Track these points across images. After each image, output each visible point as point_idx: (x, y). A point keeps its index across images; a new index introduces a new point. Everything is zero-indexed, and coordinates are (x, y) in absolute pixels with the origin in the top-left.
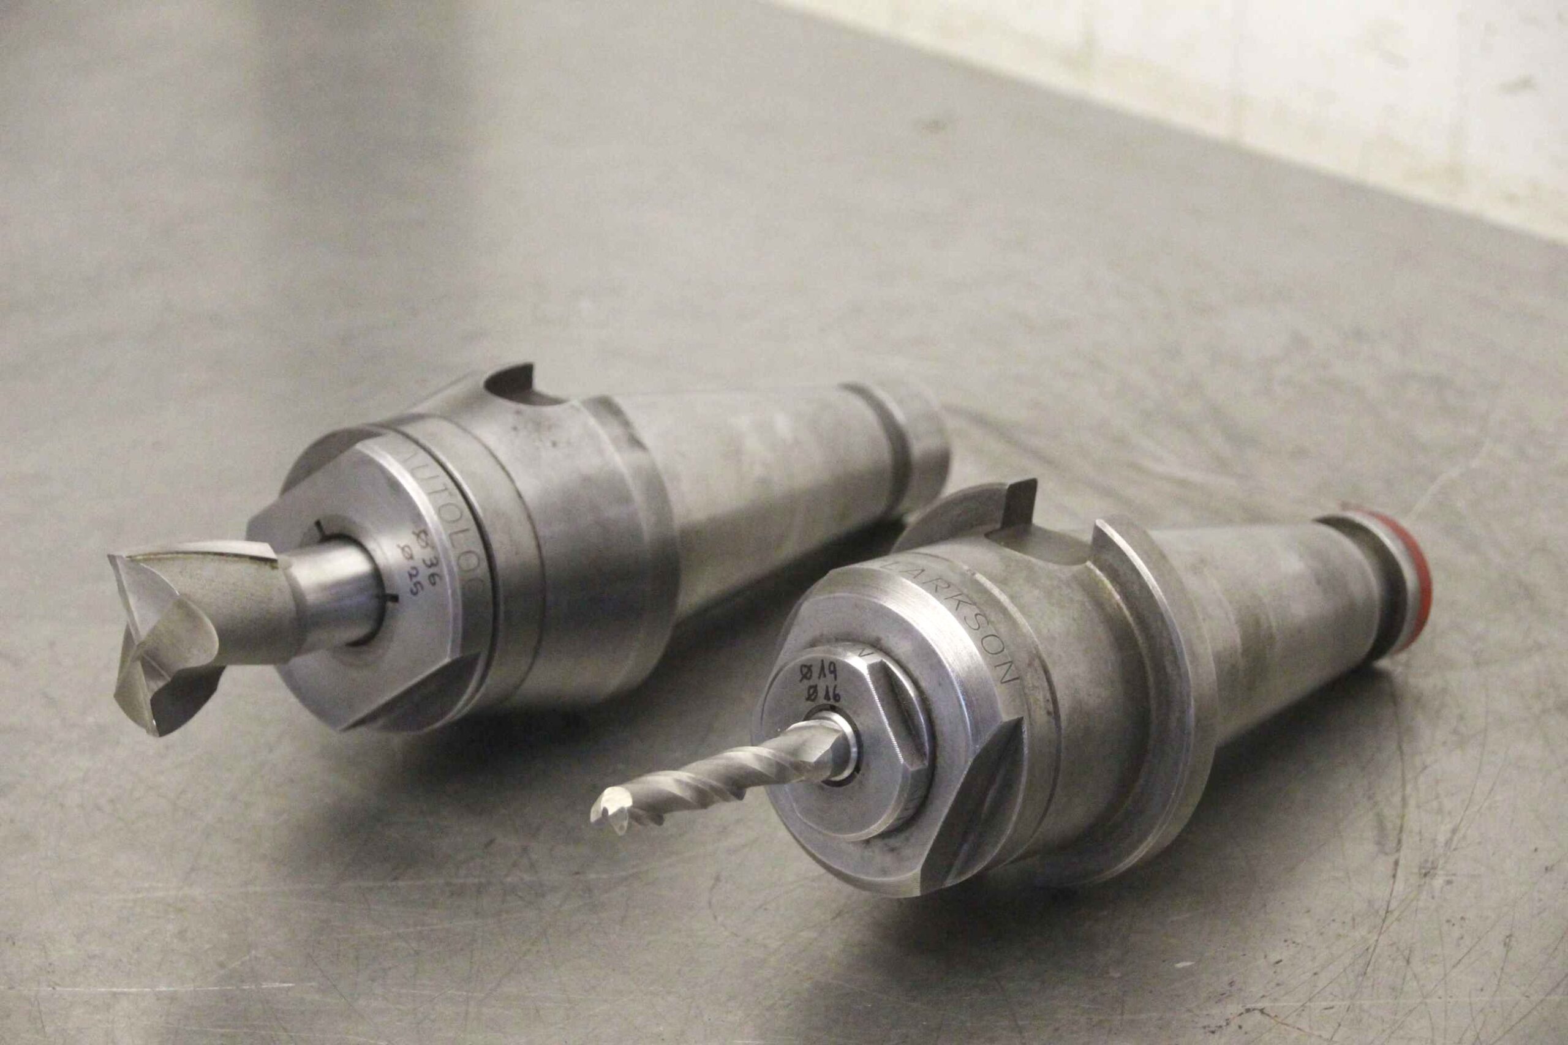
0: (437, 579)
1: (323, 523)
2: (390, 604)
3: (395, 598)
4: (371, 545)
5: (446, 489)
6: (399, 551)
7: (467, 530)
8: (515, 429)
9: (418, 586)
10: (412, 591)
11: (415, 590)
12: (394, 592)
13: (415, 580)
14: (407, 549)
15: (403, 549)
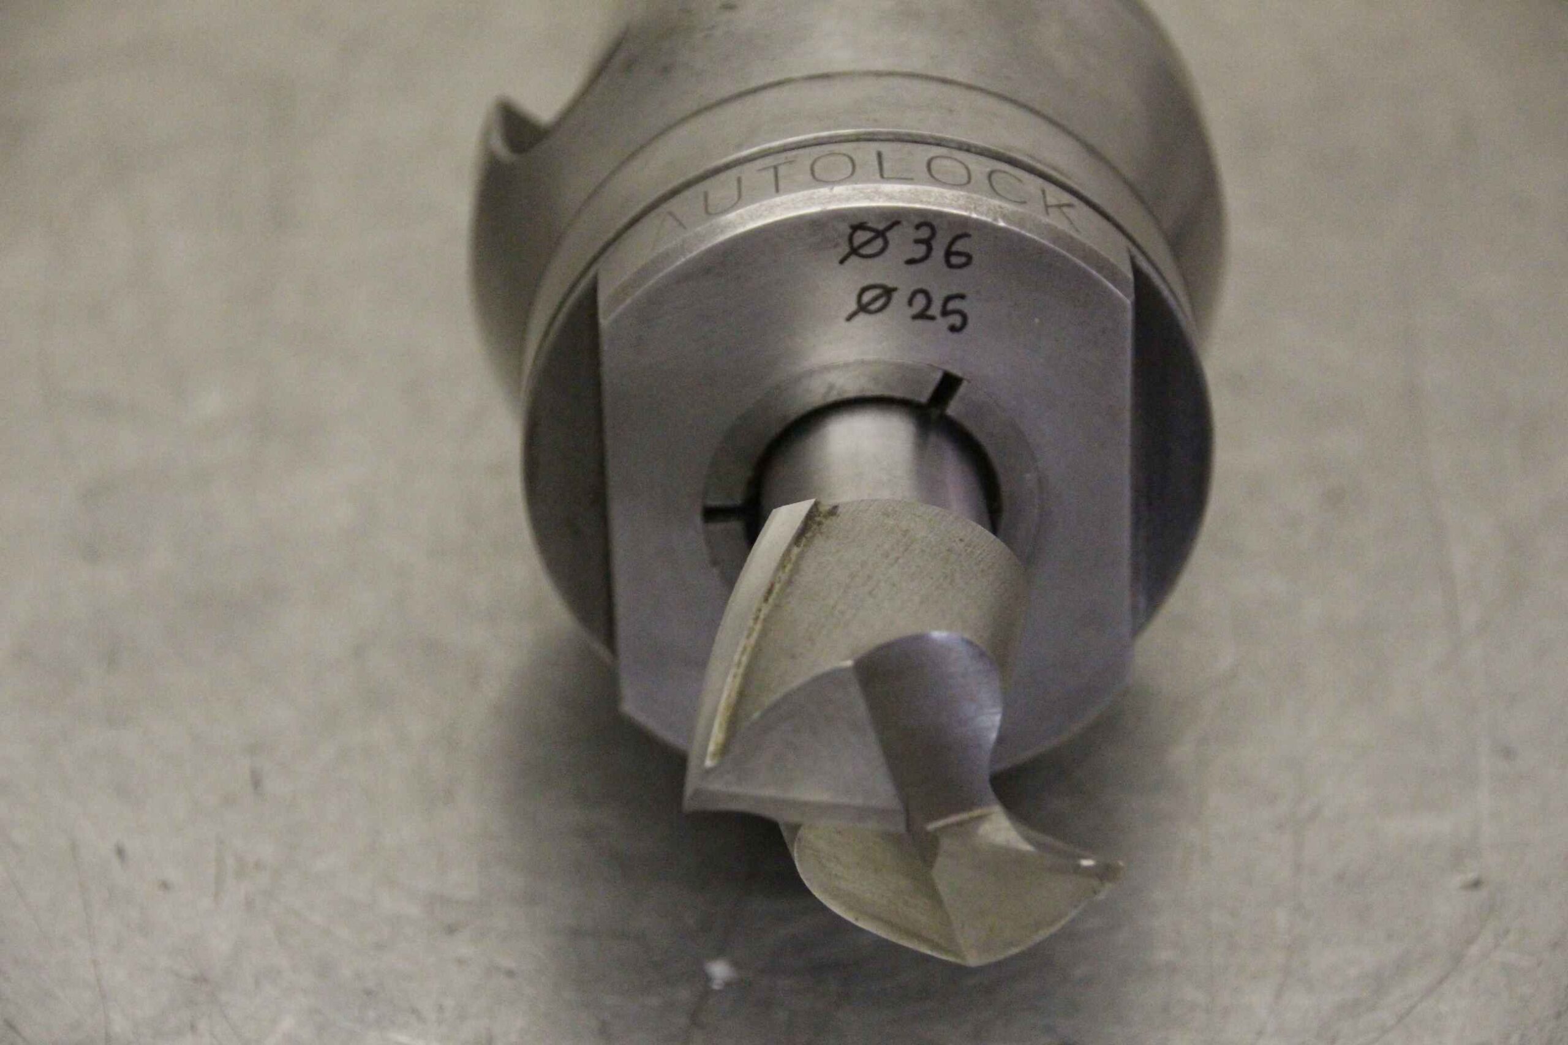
0: (959, 246)
1: (715, 502)
2: (954, 409)
3: (949, 384)
4: (816, 393)
5: (776, 168)
6: (862, 318)
7: (879, 155)
8: (666, 70)
9: (951, 306)
10: (953, 329)
11: (956, 320)
12: (938, 376)
13: (935, 310)
14: (867, 297)
15: (863, 308)
